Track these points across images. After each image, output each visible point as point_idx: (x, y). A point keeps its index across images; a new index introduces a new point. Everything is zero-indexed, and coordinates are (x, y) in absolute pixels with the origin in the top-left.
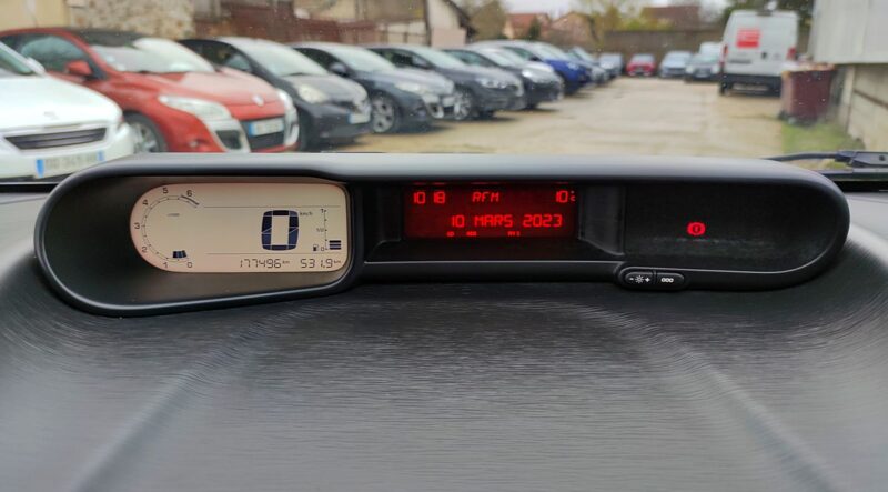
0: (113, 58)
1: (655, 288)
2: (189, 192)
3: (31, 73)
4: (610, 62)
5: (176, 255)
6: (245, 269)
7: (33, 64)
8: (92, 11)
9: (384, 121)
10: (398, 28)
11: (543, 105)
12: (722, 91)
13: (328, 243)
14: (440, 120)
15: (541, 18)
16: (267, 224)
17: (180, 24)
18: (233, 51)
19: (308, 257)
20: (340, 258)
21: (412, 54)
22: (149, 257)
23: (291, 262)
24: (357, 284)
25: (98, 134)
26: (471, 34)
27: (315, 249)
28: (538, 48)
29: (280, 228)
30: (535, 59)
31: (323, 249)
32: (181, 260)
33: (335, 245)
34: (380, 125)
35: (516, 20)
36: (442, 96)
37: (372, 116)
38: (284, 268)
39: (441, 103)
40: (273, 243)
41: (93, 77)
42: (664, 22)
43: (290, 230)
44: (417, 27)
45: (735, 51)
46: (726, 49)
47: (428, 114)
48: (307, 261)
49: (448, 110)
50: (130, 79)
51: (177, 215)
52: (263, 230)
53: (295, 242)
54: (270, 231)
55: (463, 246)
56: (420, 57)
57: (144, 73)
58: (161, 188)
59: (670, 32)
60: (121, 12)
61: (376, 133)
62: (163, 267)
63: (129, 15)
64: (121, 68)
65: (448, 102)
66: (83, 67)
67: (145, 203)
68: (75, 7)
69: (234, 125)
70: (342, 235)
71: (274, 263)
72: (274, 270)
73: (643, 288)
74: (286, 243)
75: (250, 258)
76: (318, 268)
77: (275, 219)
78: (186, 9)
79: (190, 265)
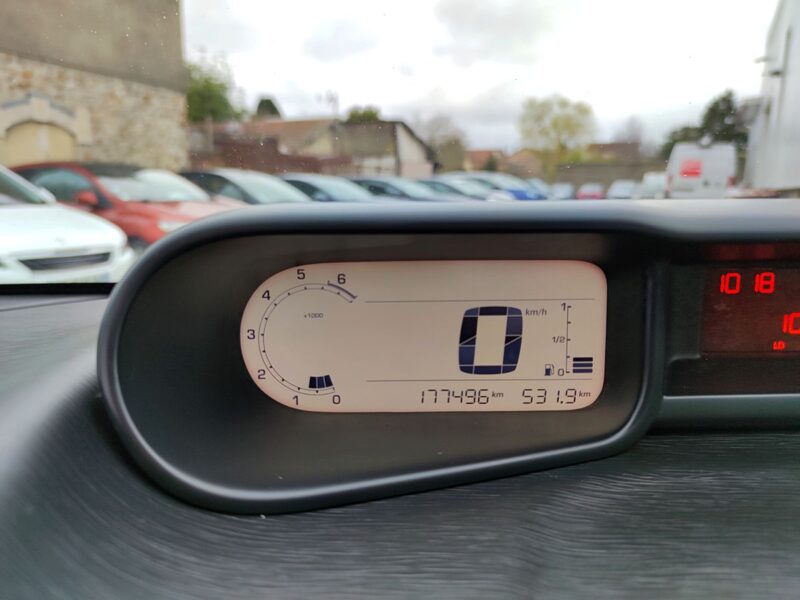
0: (117, 188)
2: (341, 278)
3: (43, 202)
5: (315, 383)
6: (429, 406)
7: (45, 194)
8: (99, 149)
10: (370, 163)
13: (571, 362)
15: (495, 154)
16: (469, 330)
17: (177, 159)
18: (224, 181)
19: (534, 386)
21: (386, 184)
22: (270, 386)
23: (506, 395)
25: (104, 257)
26: (437, 168)
27: (548, 372)
28: (498, 179)
30: (496, 188)
31: (561, 372)
32: (322, 391)
33: (582, 364)
35: (474, 155)
38: (494, 405)
40: (478, 361)
41: (100, 206)
42: (607, 156)
43: (508, 339)
44: (388, 161)
45: (679, 180)
46: (670, 179)
48: (534, 394)
50: (133, 208)
51: (320, 315)
52: (463, 338)
53: (515, 361)
54: (473, 342)
56: (392, 187)
57: (145, 202)
58: (294, 270)
59: (615, 164)
60: (125, 150)
62: (291, 404)
63: (131, 150)
64: (125, 197)
66: (91, 197)
67: (267, 295)
68: (83, 146)
70: (595, 347)
71: (477, 396)
72: (476, 407)
74: (499, 361)
75: (438, 387)
76: (551, 405)
77: (483, 321)
79: (337, 399)
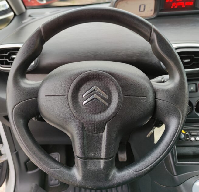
16: (140, 7)
23: (144, 14)
24: (158, 17)
33: (152, 10)
55: (174, 9)
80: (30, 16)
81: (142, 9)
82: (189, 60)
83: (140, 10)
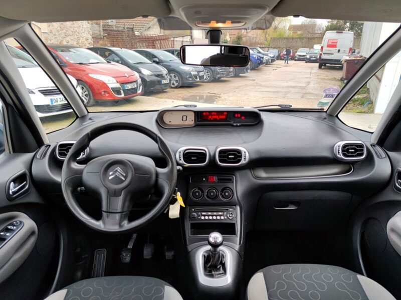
1: (237, 126)
4: (273, 53)
5: (170, 122)
8: (51, 35)
9: (175, 82)
10: (179, 39)
11: (241, 75)
12: (320, 67)
14: (198, 82)
16: (183, 117)
17: (87, 39)
18: (112, 52)
19: (188, 122)
20: (193, 122)
23: (186, 123)
24: (196, 126)
29: (185, 118)
33: (192, 120)
34: (173, 84)
36: (199, 72)
37: (170, 80)
39: (198, 75)
44: (187, 38)
45: (326, 49)
47: (193, 79)
49: (201, 78)
55: (210, 121)
57: (81, 63)
59: (301, 38)
60: (63, 35)
61: (172, 88)
65: (201, 74)
69: (118, 85)
70: (193, 119)
71: (183, 123)
73: (235, 126)
75: (180, 122)
76: (190, 124)
78: (89, 32)
80: (90, 119)
81: (184, 119)
82: (196, 158)
83: (182, 120)
